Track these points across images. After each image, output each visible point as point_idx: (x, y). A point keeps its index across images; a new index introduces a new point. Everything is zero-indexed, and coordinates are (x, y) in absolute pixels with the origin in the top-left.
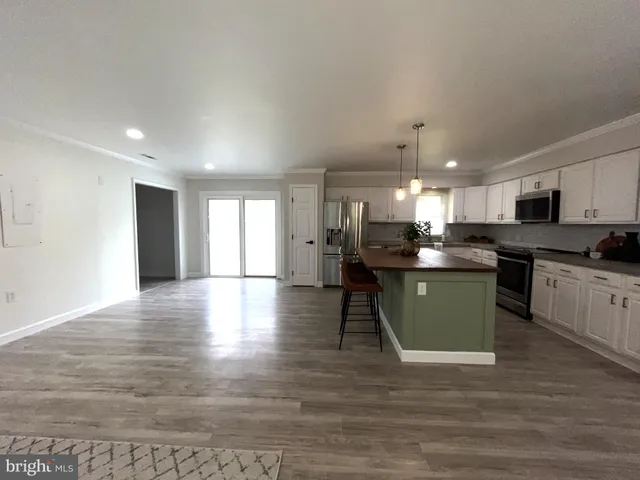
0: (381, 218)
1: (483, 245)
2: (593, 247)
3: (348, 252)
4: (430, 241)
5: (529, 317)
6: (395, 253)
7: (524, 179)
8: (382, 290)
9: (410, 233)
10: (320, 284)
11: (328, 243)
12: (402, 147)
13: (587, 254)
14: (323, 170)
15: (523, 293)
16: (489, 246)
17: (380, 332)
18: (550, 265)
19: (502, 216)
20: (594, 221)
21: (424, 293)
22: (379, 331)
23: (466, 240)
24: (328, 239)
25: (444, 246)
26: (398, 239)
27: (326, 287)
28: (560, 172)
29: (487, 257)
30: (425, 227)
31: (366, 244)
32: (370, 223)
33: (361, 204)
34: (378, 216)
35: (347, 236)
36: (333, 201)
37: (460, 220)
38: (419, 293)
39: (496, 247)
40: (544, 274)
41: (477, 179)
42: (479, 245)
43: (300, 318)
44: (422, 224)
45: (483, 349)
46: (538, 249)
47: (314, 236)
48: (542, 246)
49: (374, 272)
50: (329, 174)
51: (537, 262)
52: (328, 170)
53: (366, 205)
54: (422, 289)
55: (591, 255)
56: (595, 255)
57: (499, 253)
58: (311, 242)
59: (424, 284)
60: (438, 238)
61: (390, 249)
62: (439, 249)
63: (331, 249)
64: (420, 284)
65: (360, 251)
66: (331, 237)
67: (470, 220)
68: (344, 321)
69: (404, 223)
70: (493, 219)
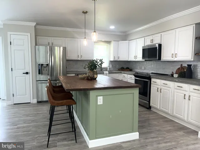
0: (74, 57)
1: (127, 72)
2: (174, 72)
3: (53, 79)
4: (102, 71)
5: (149, 108)
6: (83, 79)
7: (146, 38)
8: (75, 103)
9: (92, 66)
10: (35, 101)
11: (39, 73)
12: (85, 13)
13: (172, 75)
14: (34, 24)
15: (146, 96)
16: (130, 72)
17: (75, 130)
18: (158, 81)
19: (136, 57)
20: (176, 59)
21: (102, 103)
22: (74, 128)
23: (119, 70)
24: (39, 70)
25: (109, 73)
26: (85, 70)
27: (39, 102)
28: (161, 34)
29: (130, 78)
30: (100, 63)
31: (65, 73)
32: (68, 60)
33: (62, 48)
34: (72, 56)
35: (53, 69)
36: (42, 45)
37: (116, 59)
38: (99, 103)
39: (134, 73)
40: (156, 86)
41: (124, 37)
42: (125, 72)
43: (18, 128)
44: (98, 61)
45: (133, 131)
46: (152, 73)
47: (29, 69)
48: (153, 72)
49: (71, 92)
50: (38, 27)
51: (153, 80)
52: (37, 24)
53: (65, 49)
54: (100, 100)
55: (174, 76)
56: (176, 76)
57: (136, 76)
58: (27, 73)
59: (101, 97)
60: (106, 69)
61: (80, 76)
62: (106, 75)
63: (42, 77)
64: (99, 98)
65: (61, 78)
66: (41, 69)
67: (121, 59)
68: (51, 125)
69: (88, 61)
70: (132, 59)
